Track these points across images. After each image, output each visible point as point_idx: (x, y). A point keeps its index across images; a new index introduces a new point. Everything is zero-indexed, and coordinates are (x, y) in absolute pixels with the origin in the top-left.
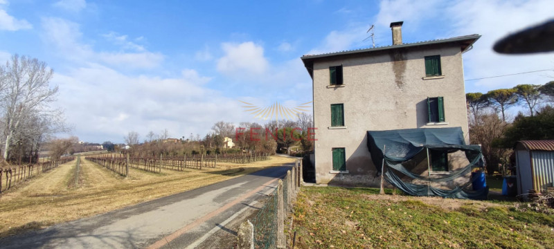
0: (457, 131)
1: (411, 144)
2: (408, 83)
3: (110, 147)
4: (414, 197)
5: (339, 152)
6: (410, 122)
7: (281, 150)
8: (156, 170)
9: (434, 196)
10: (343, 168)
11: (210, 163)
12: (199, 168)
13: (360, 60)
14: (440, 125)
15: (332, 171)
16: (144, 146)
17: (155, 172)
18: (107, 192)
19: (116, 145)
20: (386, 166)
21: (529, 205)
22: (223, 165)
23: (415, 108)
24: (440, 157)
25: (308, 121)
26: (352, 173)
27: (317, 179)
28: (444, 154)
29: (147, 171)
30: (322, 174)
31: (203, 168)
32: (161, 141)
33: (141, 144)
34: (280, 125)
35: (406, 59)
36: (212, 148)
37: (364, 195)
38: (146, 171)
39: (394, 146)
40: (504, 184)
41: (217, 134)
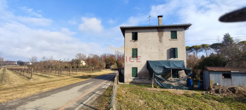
0: (182, 62)
1: (164, 67)
2: (164, 41)
3: (21, 63)
4: (166, 89)
5: (135, 69)
6: (164, 58)
7: (107, 67)
8: (47, 75)
9: (173, 88)
10: (136, 76)
11: (74, 72)
12: (69, 75)
13: (145, 30)
14: (176, 59)
15: (132, 78)
16: (40, 64)
17: (46, 77)
18: (21, 87)
19: (25, 62)
20: (155, 77)
21: (209, 92)
22: (81, 74)
23: (166, 52)
24: (175, 73)
25: (120, 54)
26: (140, 79)
27: (125, 81)
28: (177, 71)
29: (42, 76)
30: (127, 79)
31: (71, 75)
32: (49, 61)
33: (38, 62)
35: (164, 31)
36: (75, 65)
37: (146, 88)
39: (158, 67)
40: (199, 84)
41: (78, 59)
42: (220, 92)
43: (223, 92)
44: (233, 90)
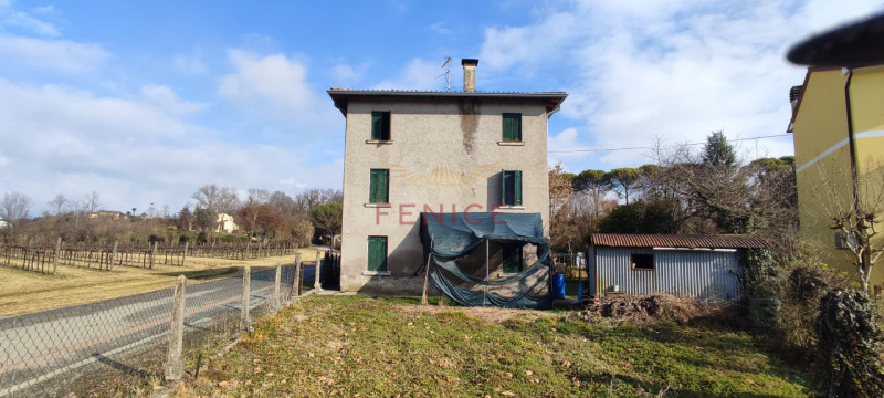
0: (535, 219)
2: (480, 147)
4: (464, 308)
5: (378, 243)
6: (480, 201)
7: (321, 240)
8: (46, 268)
9: (490, 306)
10: (383, 267)
11: (175, 257)
12: (148, 266)
14: (516, 210)
15: (366, 272)
16: (42, 224)
20: (434, 267)
21: (579, 314)
23: (486, 184)
24: (509, 253)
26: (395, 275)
27: (342, 284)
28: (518, 249)
29: (27, 270)
30: (350, 277)
31: (155, 266)
32: (83, 215)
33: (36, 220)
34: (324, 198)
35: (479, 114)
36: (192, 232)
38: (25, 269)
39: (453, 235)
40: (580, 289)
41: (203, 207)
42: (614, 312)
43: (620, 312)
44: (651, 305)
